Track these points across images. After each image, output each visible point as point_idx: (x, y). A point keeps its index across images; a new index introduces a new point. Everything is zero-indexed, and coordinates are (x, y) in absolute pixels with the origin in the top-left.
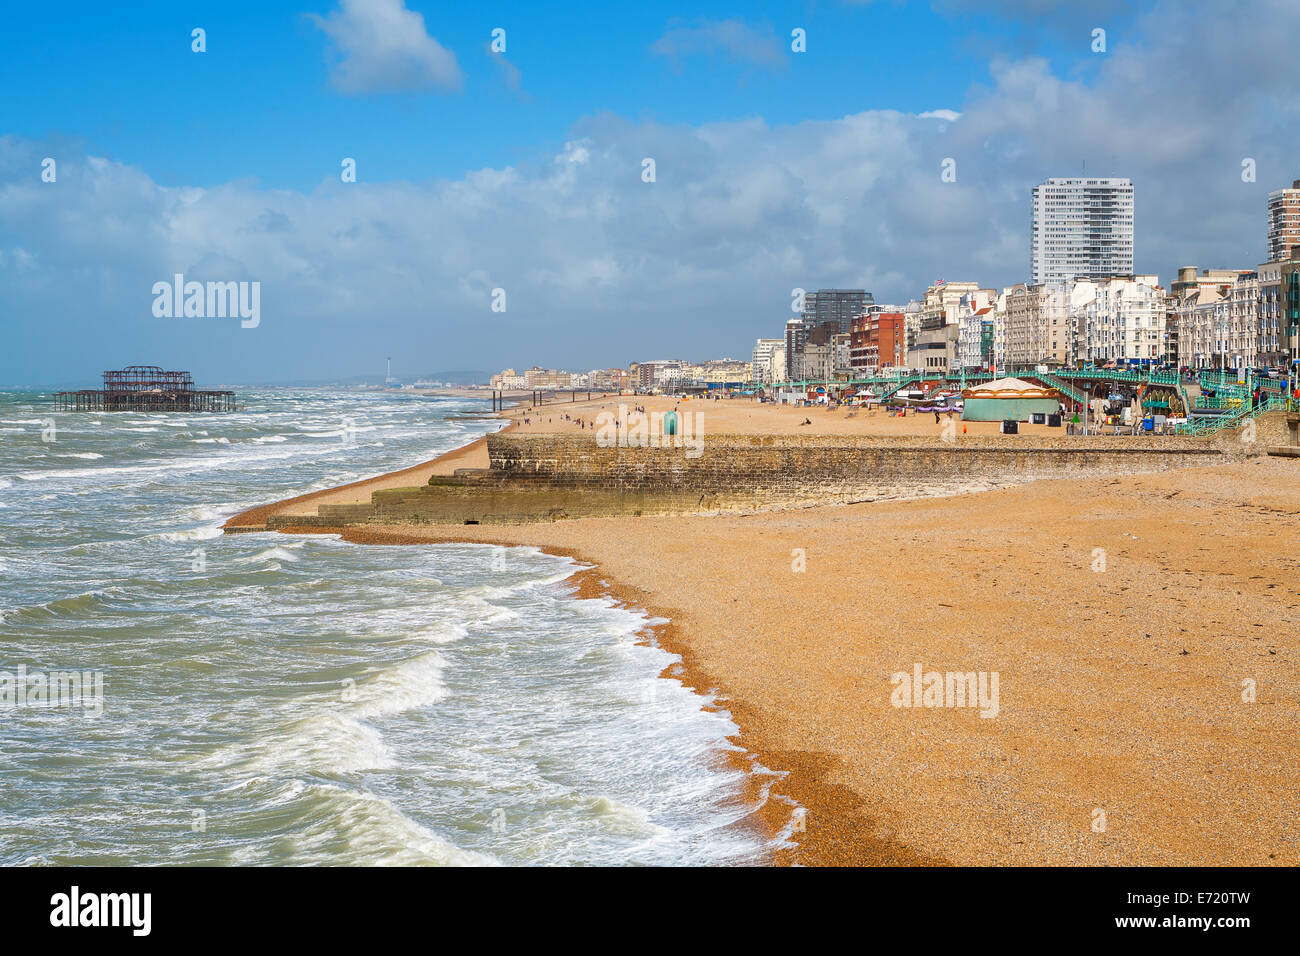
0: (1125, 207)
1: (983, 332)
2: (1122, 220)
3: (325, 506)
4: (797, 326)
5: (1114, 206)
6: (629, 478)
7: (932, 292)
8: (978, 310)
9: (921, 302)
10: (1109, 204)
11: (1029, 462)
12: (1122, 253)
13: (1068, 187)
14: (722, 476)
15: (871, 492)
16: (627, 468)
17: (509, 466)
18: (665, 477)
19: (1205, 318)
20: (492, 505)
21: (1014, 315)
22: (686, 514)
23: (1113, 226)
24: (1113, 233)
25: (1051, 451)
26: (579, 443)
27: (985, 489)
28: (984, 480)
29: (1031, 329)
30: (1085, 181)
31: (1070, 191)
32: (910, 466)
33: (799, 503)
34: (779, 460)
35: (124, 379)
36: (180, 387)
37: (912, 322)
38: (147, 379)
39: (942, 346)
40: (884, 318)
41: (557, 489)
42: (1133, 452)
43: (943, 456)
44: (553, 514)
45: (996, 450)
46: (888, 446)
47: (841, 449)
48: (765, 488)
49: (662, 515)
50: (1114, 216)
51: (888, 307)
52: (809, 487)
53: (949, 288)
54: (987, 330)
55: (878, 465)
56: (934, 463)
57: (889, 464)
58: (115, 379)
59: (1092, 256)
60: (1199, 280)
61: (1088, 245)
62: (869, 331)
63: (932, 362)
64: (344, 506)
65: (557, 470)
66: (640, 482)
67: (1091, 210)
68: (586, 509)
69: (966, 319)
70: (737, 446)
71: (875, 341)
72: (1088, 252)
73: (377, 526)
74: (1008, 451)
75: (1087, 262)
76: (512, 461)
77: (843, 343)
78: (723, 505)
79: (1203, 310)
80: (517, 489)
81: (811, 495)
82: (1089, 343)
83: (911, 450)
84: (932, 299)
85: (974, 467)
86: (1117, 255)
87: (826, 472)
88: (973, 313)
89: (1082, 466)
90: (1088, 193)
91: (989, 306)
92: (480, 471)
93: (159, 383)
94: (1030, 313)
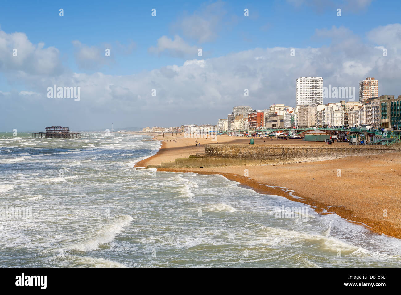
0: (321, 84)
1: (291, 118)
2: (320, 88)
3: (163, 163)
4: (231, 116)
5: (318, 84)
6: (242, 156)
7: (272, 107)
8: (289, 112)
9: (268, 109)
10: (316, 84)
11: (345, 152)
12: (320, 96)
13: (306, 79)
14: (266, 155)
15: (305, 159)
16: (242, 153)
17: (211, 153)
18: (252, 155)
19: (356, 114)
20: (207, 163)
21: (300, 113)
22: (257, 165)
23: (318, 89)
24: (318, 91)
25: (351, 149)
26: (229, 147)
27: (334, 159)
28: (334, 156)
29: (306, 117)
30: (310, 77)
31: (306, 80)
32: (315, 153)
33: (286, 162)
34: (281, 151)
35: (51, 130)
36: (66, 131)
37: (266, 115)
38: (57, 130)
39: (276, 121)
40: (258, 113)
41: (224, 158)
42: (372, 149)
43: (323, 150)
44: (223, 165)
45: (337, 149)
46: (309, 148)
47: (297, 148)
48: (278, 158)
49: (251, 165)
50: (318, 87)
51: (258, 111)
52: (289, 158)
53: (277, 106)
54: (292, 117)
55: (307, 153)
56: (321, 152)
57: (309, 152)
58: (49, 130)
59: (312, 97)
60: (346, 104)
61: (311, 95)
62: (254, 117)
63: (273, 125)
64: (168, 163)
65: (223, 154)
66: (245, 157)
67: (312, 85)
68: (231, 164)
69: (286, 114)
70: (270, 148)
71: (256, 120)
72: (311, 96)
73: (177, 168)
74: (340, 149)
75: (311, 99)
76: (212, 151)
77: (246, 120)
78: (267, 163)
79: (355, 112)
80: (213, 158)
81: (290, 160)
82: (323, 121)
83: (315, 149)
84: (272, 109)
85: (332, 153)
86: (319, 97)
87: (293, 154)
88: (288, 113)
89: (359, 153)
90: (311, 81)
91: (292, 111)
92: (203, 154)
93: (60, 131)
94: (305, 113)
